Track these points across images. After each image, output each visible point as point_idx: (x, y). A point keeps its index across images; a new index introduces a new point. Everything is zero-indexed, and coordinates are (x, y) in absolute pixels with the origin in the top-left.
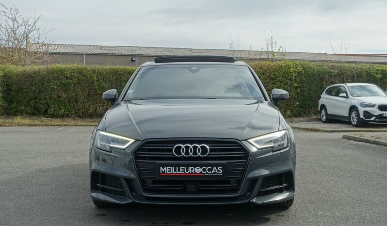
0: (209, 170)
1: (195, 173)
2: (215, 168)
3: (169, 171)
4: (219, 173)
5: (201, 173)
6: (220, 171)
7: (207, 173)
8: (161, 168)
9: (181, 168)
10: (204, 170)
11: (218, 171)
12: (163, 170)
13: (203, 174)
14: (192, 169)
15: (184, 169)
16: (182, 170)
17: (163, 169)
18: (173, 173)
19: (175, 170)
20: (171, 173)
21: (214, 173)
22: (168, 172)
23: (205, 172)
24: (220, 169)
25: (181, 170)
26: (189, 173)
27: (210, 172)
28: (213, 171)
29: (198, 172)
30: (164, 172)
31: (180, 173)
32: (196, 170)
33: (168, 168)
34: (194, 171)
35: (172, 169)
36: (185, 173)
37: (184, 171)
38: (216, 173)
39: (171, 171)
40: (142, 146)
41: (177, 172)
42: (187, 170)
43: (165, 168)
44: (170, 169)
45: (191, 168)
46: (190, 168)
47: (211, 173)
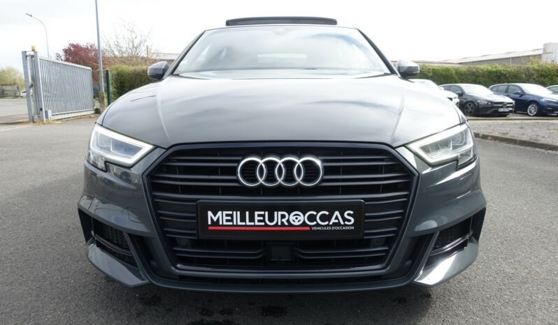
0: (323, 218)
1: (290, 225)
2: (337, 213)
3: (227, 221)
4: (345, 225)
5: (304, 224)
6: (349, 221)
7: (318, 225)
8: (210, 214)
9: (256, 213)
10: (312, 218)
11: (344, 220)
12: (215, 219)
13: (308, 228)
14: (283, 216)
15: (263, 216)
16: (259, 219)
17: (215, 215)
18: (237, 226)
19: (243, 219)
20: (233, 226)
21: (334, 224)
22: (225, 223)
23: (315, 223)
24: (349, 215)
25: (257, 218)
26: (276, 225)
27: (327, 223)
28: (333, 220)
29: (296, 223)
30: (216, 223)
31: (255, 226)
32: (292, 218)
33: (225, 213)
34: (288, 221)
35: (237, 215)
36: (266, 225)
37: (264, 221)
38: (338, 224)
39: (232, 220)
40: (167, 159)
41: (248, 223)
42: (271, 219)
43: (220, 213)
44: (232, 216)
45: (280, 213)
46: (278, 215)
47: (328, 225)
